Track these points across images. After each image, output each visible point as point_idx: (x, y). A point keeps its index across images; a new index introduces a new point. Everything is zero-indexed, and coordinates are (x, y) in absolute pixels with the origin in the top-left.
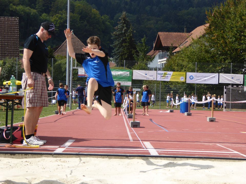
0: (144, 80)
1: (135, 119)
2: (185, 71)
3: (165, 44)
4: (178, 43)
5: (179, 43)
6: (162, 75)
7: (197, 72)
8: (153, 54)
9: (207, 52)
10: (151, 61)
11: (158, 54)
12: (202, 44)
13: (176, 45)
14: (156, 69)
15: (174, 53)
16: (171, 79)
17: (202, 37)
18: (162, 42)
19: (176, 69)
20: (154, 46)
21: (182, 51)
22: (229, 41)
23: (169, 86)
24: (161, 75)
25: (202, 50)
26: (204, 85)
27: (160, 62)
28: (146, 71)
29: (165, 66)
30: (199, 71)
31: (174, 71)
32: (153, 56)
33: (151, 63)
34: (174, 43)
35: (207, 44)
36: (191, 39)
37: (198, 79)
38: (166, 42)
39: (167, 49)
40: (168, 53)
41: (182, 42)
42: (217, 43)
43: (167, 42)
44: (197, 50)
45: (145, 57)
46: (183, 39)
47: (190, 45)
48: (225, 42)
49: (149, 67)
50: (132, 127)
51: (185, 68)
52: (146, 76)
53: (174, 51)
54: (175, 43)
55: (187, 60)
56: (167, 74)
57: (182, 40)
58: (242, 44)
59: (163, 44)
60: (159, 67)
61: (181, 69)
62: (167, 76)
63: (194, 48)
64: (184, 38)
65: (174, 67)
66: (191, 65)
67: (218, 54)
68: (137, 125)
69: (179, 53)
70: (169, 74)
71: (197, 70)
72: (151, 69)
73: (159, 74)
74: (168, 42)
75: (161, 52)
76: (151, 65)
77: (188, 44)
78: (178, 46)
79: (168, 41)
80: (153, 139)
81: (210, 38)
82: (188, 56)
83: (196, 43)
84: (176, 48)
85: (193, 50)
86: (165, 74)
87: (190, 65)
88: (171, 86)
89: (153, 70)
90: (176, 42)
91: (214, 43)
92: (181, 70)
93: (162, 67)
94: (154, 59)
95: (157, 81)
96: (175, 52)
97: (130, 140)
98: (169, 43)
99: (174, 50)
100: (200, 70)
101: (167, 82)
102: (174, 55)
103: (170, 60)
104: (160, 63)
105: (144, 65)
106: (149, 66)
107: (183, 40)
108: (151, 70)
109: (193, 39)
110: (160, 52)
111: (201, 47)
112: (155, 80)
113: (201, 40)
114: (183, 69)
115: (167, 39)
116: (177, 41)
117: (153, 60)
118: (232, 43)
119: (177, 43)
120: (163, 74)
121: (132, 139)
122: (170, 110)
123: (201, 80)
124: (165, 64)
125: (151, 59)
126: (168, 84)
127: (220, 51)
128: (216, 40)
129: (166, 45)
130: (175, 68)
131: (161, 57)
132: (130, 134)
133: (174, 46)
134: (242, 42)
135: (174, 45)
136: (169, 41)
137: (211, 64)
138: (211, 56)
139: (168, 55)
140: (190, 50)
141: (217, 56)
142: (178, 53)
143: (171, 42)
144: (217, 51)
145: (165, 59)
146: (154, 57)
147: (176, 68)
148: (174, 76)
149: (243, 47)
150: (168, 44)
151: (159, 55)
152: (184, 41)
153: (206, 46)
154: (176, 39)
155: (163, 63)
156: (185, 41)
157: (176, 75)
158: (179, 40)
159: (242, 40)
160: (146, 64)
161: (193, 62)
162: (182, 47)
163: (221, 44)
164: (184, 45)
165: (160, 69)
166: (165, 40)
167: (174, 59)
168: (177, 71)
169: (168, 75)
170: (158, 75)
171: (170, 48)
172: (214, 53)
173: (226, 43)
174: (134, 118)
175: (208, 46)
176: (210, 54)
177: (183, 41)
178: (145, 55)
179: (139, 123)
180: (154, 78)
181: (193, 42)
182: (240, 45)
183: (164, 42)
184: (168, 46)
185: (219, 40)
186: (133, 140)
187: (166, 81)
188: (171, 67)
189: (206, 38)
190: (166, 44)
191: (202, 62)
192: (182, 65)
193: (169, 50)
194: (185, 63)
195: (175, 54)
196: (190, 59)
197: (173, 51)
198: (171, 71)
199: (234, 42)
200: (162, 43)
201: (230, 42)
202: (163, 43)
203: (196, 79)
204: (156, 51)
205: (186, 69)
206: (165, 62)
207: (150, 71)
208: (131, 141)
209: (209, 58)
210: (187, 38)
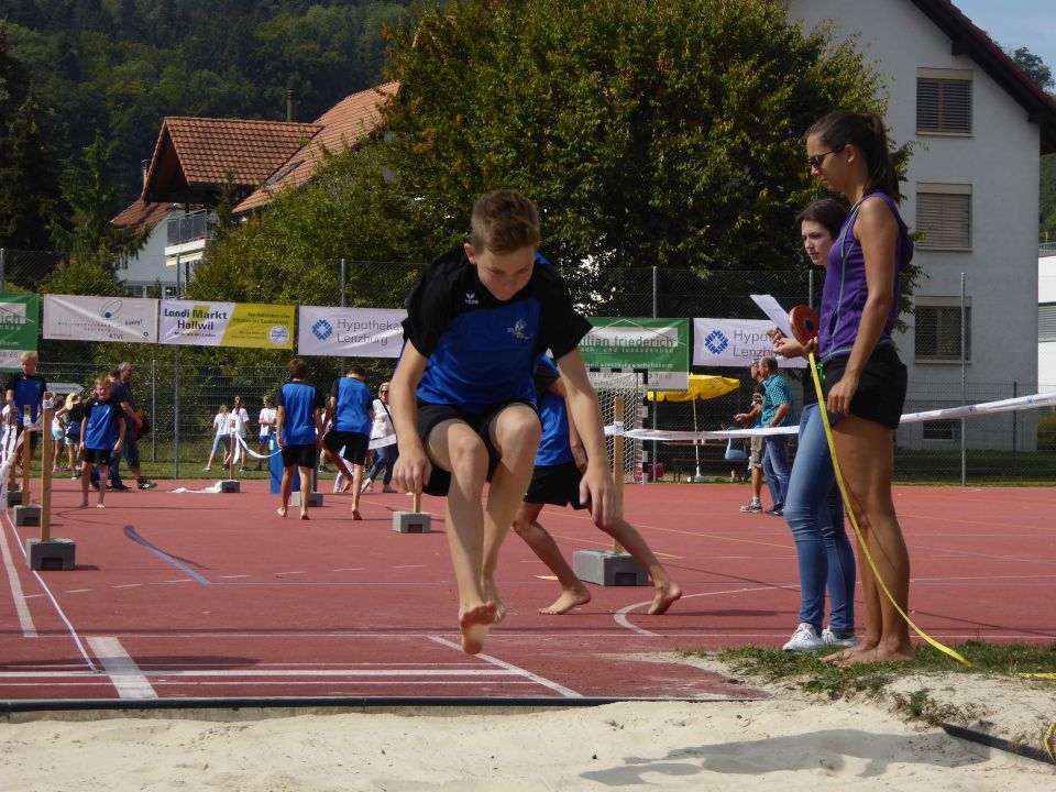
1: (52, 528)
50: (34, 567)
68: (61, 559)
80: (133, 622)
97: (21, 632)
121: (32, 627)
132: (27, 600)
174: (48, 526)
179: (70, 548)
186: (39, 632)
208: (26, 636)
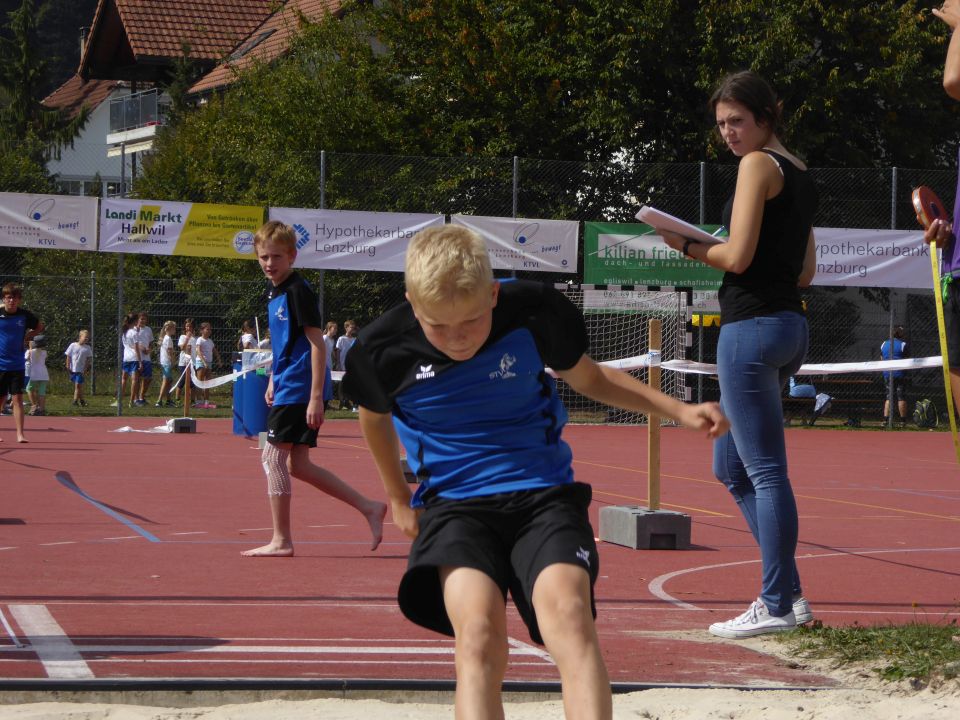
0: (24, 250)
2: (261, 197)
3: (147, 45)
4: (221, 42)
5: (228, 43)
6: (133, 223)
7: (329, 206)
8: (78, 102)
9: (383, 92)
10: (68, 140)
11: (110, 98)
12: (351, 50)
13: (208, 49)
14: (94, 189)
15: (197, 96)
16: (180, 241)
17: (353, 9)
18: (127, 30)
19: (209, 185)
20: (83, 51)
21: (244, 83)
22: (500, 33)
23: (171, 286)
24: (127, 222)
25: (354, 81)
26: (366, 282)
27: (116, 145)
28: (36, 196)
29: (147, 170)
30: (340, 202)
31: (197, 196)
32: (79, 111)
33: (66, 152)
34: (198, 41)
35: (381, 48)
36: (295, 22)
37: (333, 243)
38: (149, 31)
39: (159, 72)
40: (166, 97)
41: (242, 37)
42: (436, 43)
43: (157, 32)
44: (327, 83)
45: (29, 117)
46: (248, 17)
47: (287, 54)
48: (482, 37)
49: (52, 173)
51: (263, 181)
52: (36, 224)
53: (198, 87)
54: (206, 41)
55: (275, 135)
56: (157, 218)
57: (243, 23)
58: (571, 50)
59: (132, 44)
60: (114, 173)
61: (239, 188)
62: (156, 226)
63: (312, 68)
64: (253, 11)
65: (197, 179)
66: (291, 166)
67: (441, 104)
69: (228, 96)
70: (171, 218)
71: (327, 196)
72: (68, 188)
73: (115, 215)
74: (165, 32)
75: (123, 91)
76: (68, 163)
77: (273, 48)
78: (219, 56)
79: (162, 25)
81: (398, 16)
82: (275, 112)
83: (322, 45)
84: (209, 70)
85: (303, 80)
86: (147, 215)
87: (287, 166)
88: (180, 285)
89: (82, 190)
90: (211, 35)
91: (419, 45)
92: (240, 194)
93: (129, 173)
94: (83, 128)
95: (104, 254)
96: (207, 93)
98: (168, 39)
99: (200, 77)
100: (343, 194)
101: (162, 261)
102: (198, 108)
103: (176, 135)
104: (117, 153)
105: (24, 162)
106: (53, 167)
107: (251, 24)
108: (64, 192)
109: (303, 19)
110: (119, 87)
111: (349, 64)
112: (91, 246)
113: (349, 23)
114: (248, 187)
115: (160, 18)
116: (216, 28)
117: (77, 134)
118: (521, 46)
119: (213, 42)
120: (138, 214)
122: (176, 422)
123: (351, 250)
124: (146, 155)
125: (67, 127)
126: (167, 272)
127: (453, 92)
128: (429, 29)
129: (150, 52)
130: (204, 184)
131: (124, 120)
133: (195, 55)
134: (573, 38)
135: (200, 48)
136: (170, 25)
137: (404, 163)
138: (406, 118)
139: (162, 109)
140: (290, 81)
141: (439, 117)
142: (222, 98)
143: (180, 33)
144: (439, 88)
145: (150, 131)
146: (85, 118)
147: (210, 181)
148: (200, 229)
149: (576, 69)
150: (162, 46)
151: (115, 110)
152: (257, 28)
153: (373, 61)
154: (211, 15)
155: (134, 155)
156: (259, 32)
157: (212, 221)
158: (228, 23)
159: (574, 27)
160: (40, 160)
161: (304, 146)
162: (240, 62)
163: (461, 48)
164: (256, 51)
165: (118, 189)
166: (147, 24)
167: (197, 131)
168: (218, 199)
169: (167, 223)
170: (109, 223)
171: (173, 69)
172: (420, 100)
173: (484, 44)
175: (386, 61)
176: (401, 104)
177: (247, 30)
178: (30, 106)
180: (83, 240)
181: (301, 36)
182: (558, 59)
183: (142, 30)
184: (166, 53)
185: (447, 29)
187: (157, 257)
188: (183, 173)
189: (378, 13)
190: (154, 45)
191: (357, 151)
192: (243, 165)
193: (169, 81)
194: (258, 156)
195: (203, 101)
196: (290, 133)
197: (193, 82)
198: (180, 198)
199: (530, 39)
200: (130, 37)
201: (506, 40)
202: (136, 37)
203: (321, 247)
204: (92, 82)
205: (268, 189)
206: (147, 146)
207: (59, 199)
209: (392, 129)
210: (271, 15)
